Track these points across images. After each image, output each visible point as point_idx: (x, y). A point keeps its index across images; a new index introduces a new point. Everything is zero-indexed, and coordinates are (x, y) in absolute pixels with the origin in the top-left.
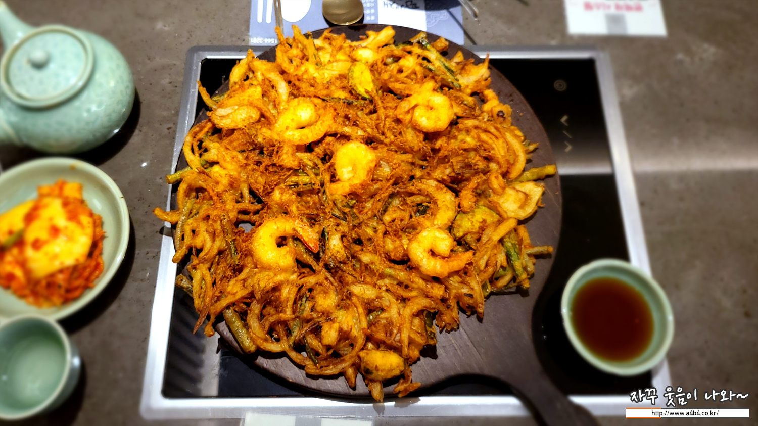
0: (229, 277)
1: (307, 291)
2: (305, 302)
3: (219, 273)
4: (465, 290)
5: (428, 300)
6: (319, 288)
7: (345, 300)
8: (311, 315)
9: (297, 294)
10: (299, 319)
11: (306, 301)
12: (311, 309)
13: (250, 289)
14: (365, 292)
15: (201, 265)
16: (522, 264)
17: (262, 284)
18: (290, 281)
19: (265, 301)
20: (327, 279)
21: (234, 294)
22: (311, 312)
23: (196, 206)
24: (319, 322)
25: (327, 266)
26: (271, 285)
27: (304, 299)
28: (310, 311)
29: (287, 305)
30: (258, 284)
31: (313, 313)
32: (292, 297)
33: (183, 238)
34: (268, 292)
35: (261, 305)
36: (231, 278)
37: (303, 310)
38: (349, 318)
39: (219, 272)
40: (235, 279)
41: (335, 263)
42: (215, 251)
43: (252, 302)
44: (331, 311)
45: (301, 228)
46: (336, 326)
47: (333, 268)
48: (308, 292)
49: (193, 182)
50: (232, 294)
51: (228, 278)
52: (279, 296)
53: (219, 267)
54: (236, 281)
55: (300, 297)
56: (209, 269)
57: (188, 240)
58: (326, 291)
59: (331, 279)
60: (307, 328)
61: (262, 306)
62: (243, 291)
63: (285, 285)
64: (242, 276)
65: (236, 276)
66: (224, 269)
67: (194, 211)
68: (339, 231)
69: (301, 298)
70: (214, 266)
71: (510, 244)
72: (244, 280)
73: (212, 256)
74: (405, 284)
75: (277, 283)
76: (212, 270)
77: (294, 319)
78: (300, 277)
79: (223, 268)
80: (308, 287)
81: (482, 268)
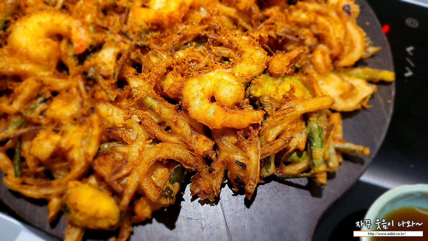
2: (40, 103)
4: (239, 157)
5: (187, 152)
6: (64, 95)
9: (35, 92)
12: (41, 112)
16: (324, 154)
25: (84, 74)
27: (41, 100)
28: (38, 114)
31: (40, 117)
37: (33, 111)
44: (64, 123)
48: (50, 94)
55: (37, 95)
58: (70, 99)
63: (29, 79)
68: (119, 48)
69: (38, 97)
71: (315, 126)
74: (167, 124)
80: (53, 89)
81: (270, 139)
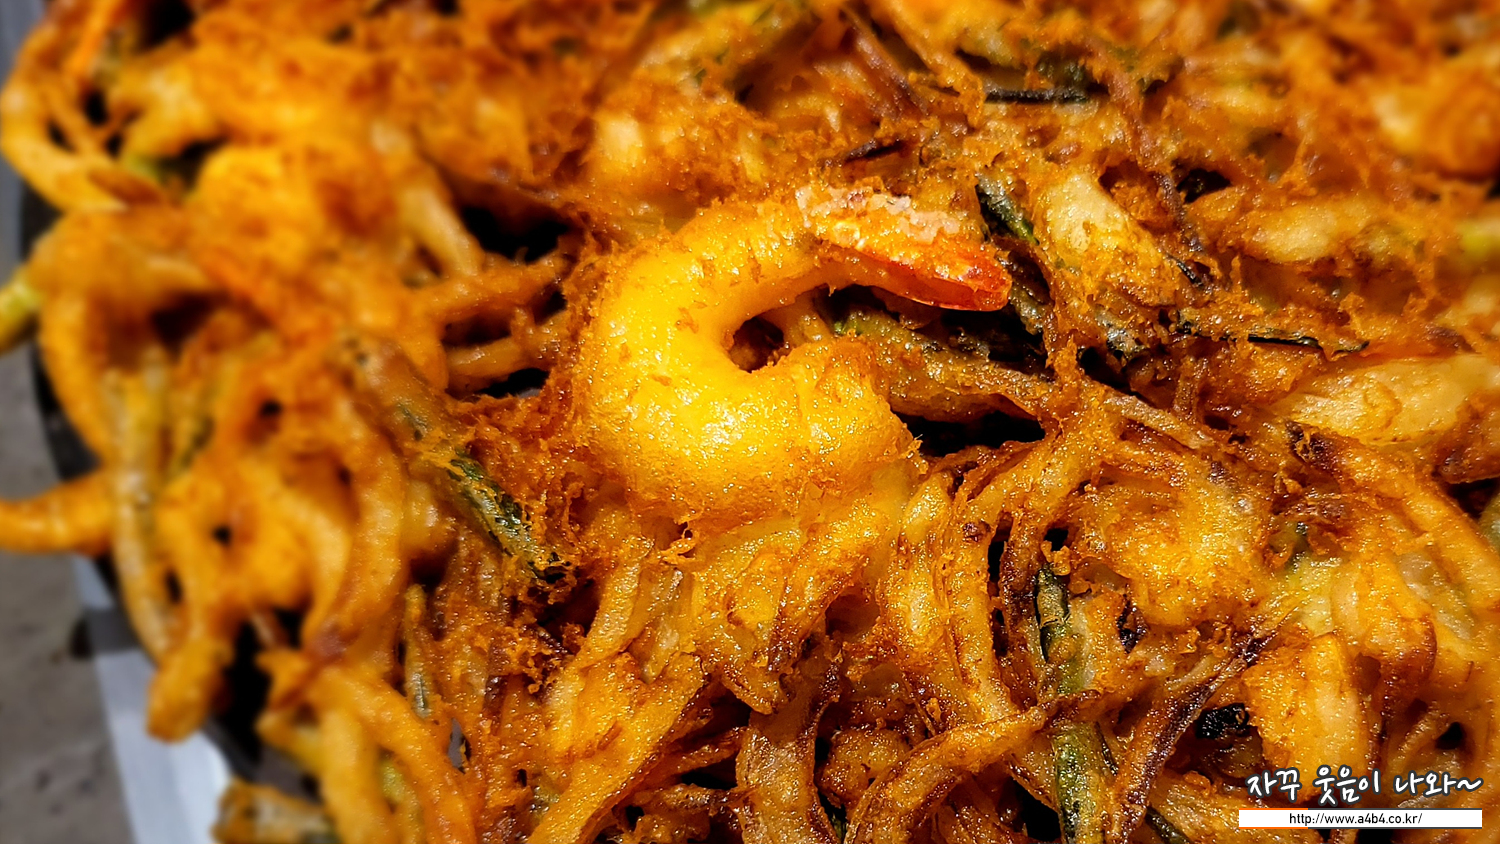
0: (534, 672)
1: (1046, 547)
2: (1067, 612)
3: (464, 678)
6: (1106, 506)
7: (1296, 497)
8: (1137, 667)
9: (994, 588)
10: (1076, 720)
11: (1064, 603)
12: (1123, 633)
13: (691, 679)
14: (1397, 402)
15: (332, 675)
17: (759, 613)
18: (915, 537)
19: (814, 708)
20: (1131, 431)
21: (605, 747)
22: (1129, 648)
23: (188, 398)
24: (1202, 688)
25: (1098, 362)
26: (811, 594)
27: (1049, 599)
28: (1119, 646)
29: (964, 673)
30: (734, 620)
31: (1139, 653)
32: (973, 610)
33: (173, 589)
34: (810, 645)
35: (800, 743)
36: (545, 674)
37: (1074, 660)
38: (1387, 579)
39: (457, 673)
40: (572, 668)
41: (1142, 327)
42: (385, 568)
43: (736, 748)
44: (1247, 595)
45: (845, 214)
46: (1327, 658)
47: (1138, 360)
48: (1056, 547)
49: (113, 279)
50: (589, 755)
51: (529, 680)
52: (887, 644)
53: (447, 643)
54: (585, 672)
55: (1017, 594)
56: (397, 683)
57: (205, 584)
58: (1158, 496)
59: (1157, 419)
60: (1143, 749)
61: (811, 745)
62: (651, 706)
63: (895, 571)
64: (609, 630)
65: (574, 650)
66: (483, 642)
67: (185, 430)
68: (1076, 154)
69: (1026, 600)
70: (413, 652)
72: (635, 650)
73: (377, 598)
75: (848, 569)
76: (415, 679)
77: (1043, 737)
78: (963, 493)
79: (471, 640)
80: (1043, 524)
